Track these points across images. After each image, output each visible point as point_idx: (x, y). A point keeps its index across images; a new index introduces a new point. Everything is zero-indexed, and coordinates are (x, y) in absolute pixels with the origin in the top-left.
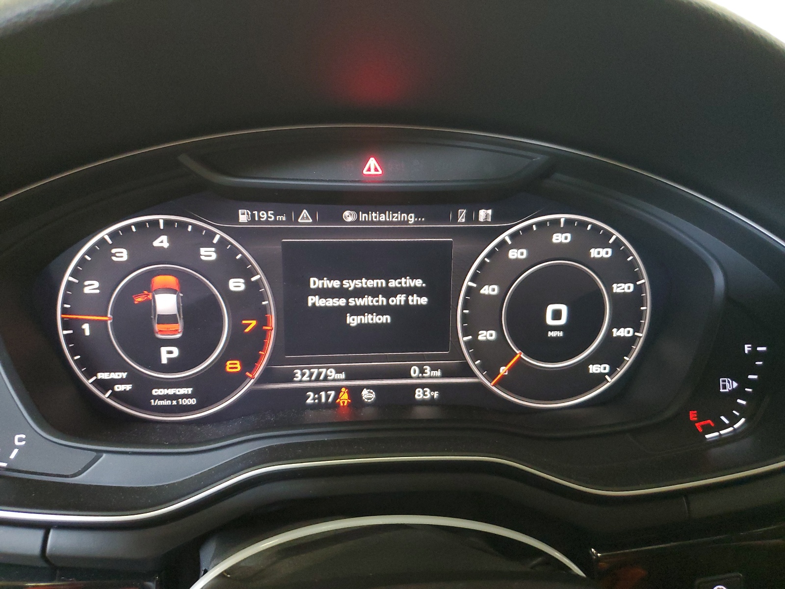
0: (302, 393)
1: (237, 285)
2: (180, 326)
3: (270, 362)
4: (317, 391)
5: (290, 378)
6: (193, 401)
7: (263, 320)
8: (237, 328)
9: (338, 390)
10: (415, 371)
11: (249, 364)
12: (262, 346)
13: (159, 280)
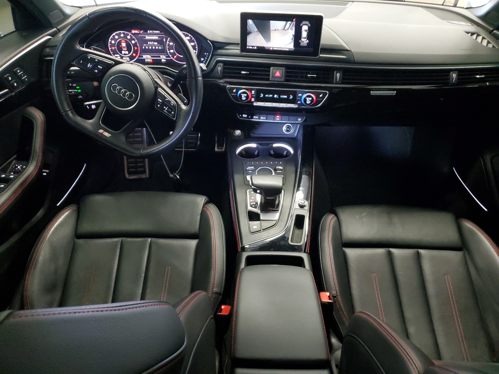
0: (144, 59)
1: (133, 42)
2: (126, 48)
3: (139, 54)
4: (147, 59)
5: (142, 57)
6: (129, 60)
7: (138, 47)
8: (134, 49)
9: (150, 59)
10: (161, 56)
11: (137, 54)
12: (138, 52)
13: (122, 41)
